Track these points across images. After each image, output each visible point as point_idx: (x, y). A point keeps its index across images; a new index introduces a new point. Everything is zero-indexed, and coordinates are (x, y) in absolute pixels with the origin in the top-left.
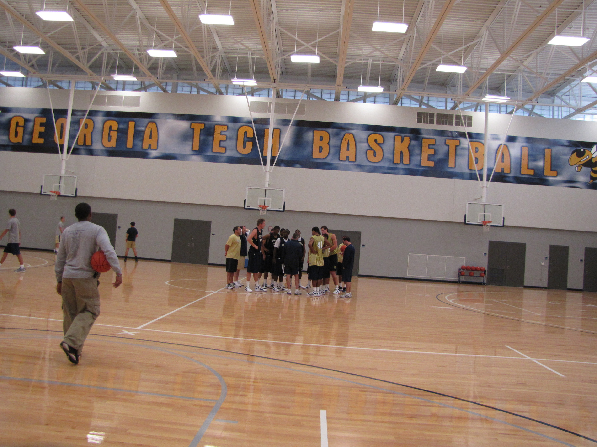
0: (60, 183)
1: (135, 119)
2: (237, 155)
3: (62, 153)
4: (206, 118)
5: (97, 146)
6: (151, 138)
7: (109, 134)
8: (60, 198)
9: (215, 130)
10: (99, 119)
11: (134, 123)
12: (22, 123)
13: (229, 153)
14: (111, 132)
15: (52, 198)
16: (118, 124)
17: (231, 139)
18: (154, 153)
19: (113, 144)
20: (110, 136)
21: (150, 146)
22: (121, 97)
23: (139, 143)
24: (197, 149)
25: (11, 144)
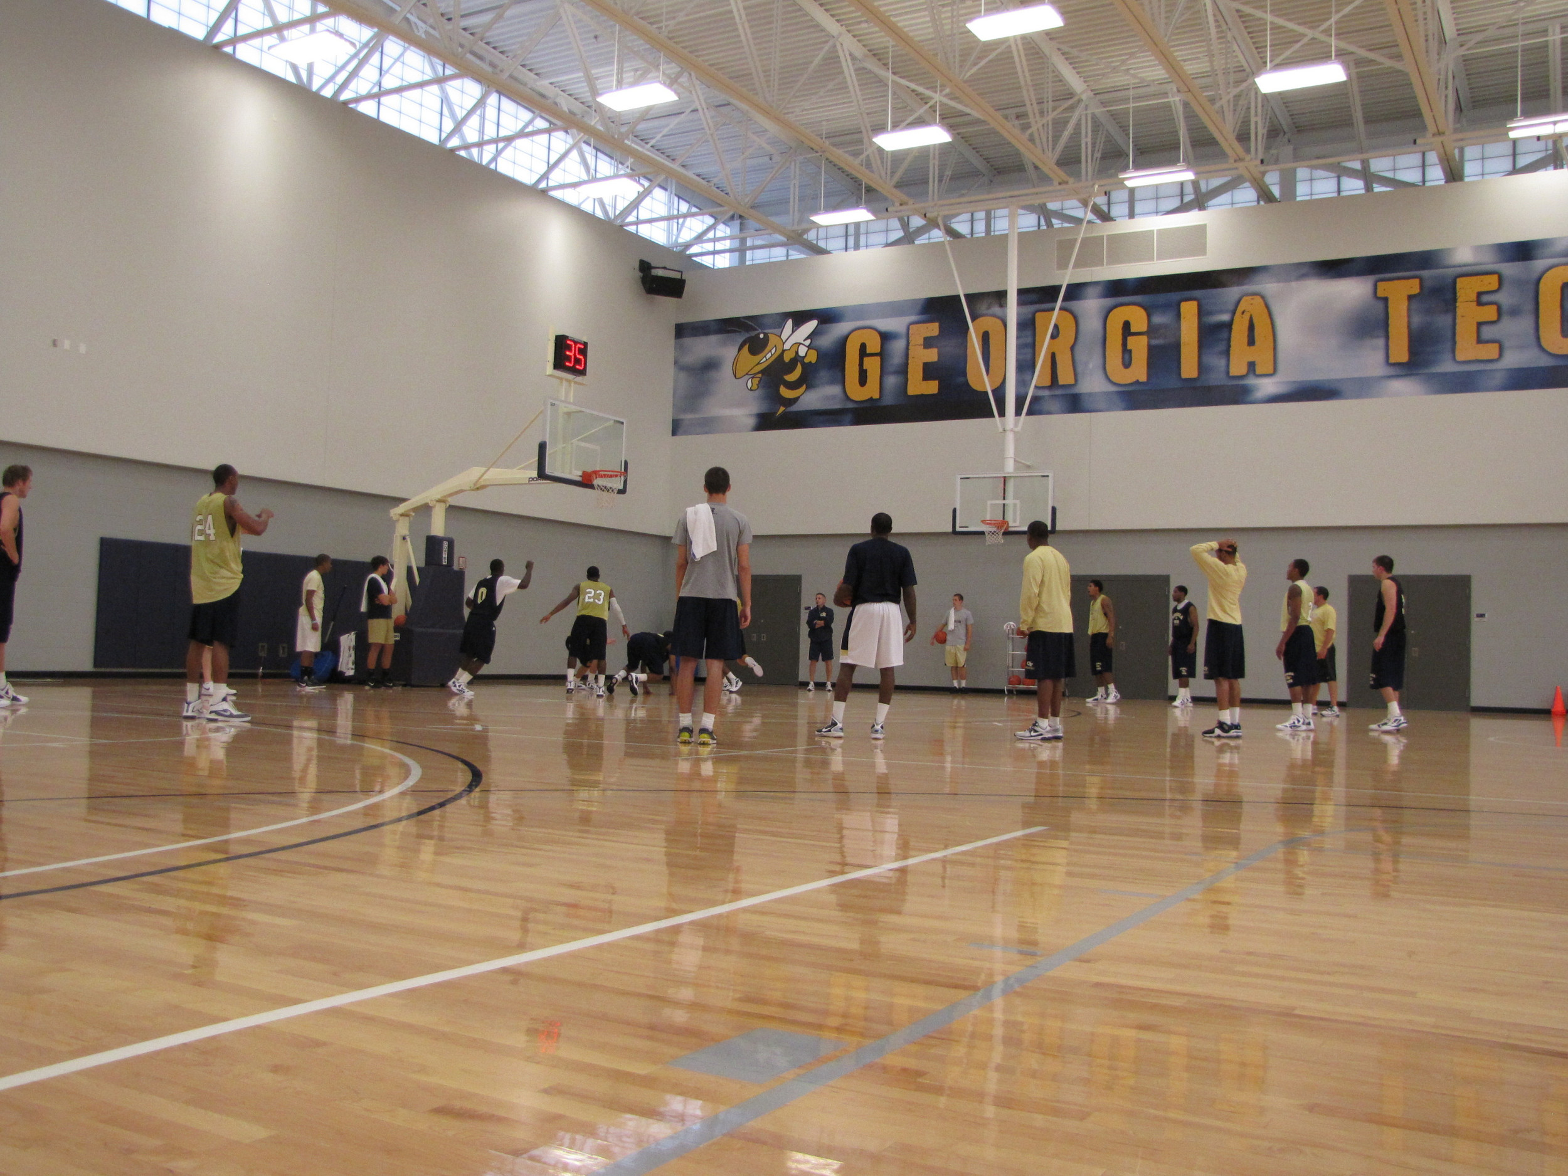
0: (1004, 499)
1: (1198, 293)
2: (1544, 362)
3: (1002, 414)
4: (1424, 260)
5: (1093, 384)
6: (1251, 342)
7: (1124, 344)
8: (1009, 537)
9: (1458, 295)
10: (1091, 306)
11: (1194, 304)
12: (874, 346)
13: (1514, 359)
14: (1130, 339)
15: (989, 540)
16: (1149, 316)
17: (1515, 312)
18: (1267, 386)
19: (1139, 372)
20: (1126, 352)
21: (1252, 366)
22: (1148, 234)
23: (1219, 362)
24: (1404, 357)
25: (850, 405)
